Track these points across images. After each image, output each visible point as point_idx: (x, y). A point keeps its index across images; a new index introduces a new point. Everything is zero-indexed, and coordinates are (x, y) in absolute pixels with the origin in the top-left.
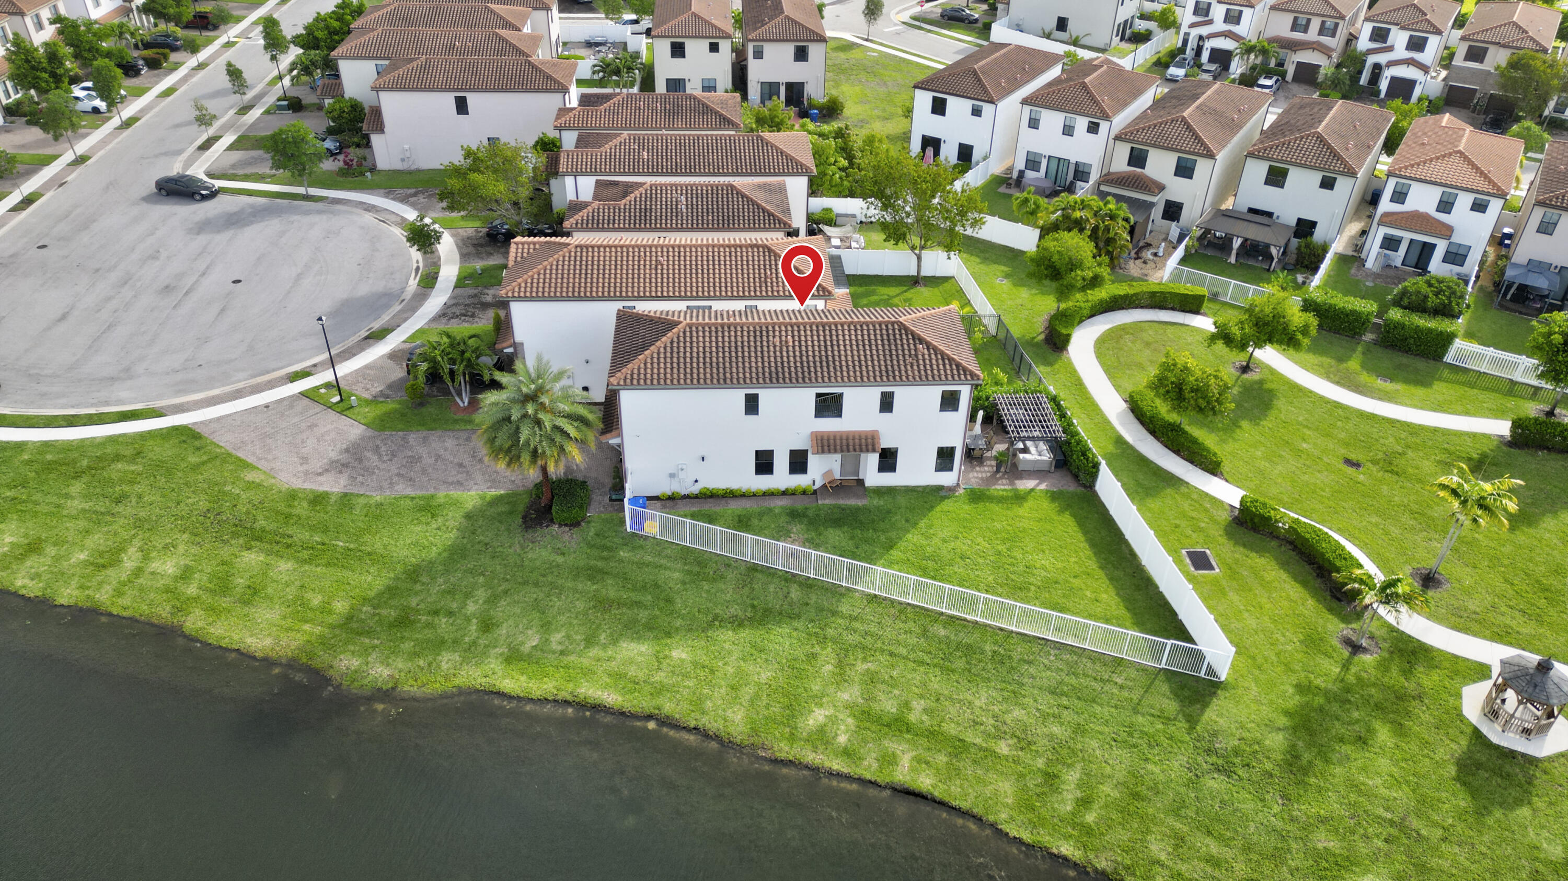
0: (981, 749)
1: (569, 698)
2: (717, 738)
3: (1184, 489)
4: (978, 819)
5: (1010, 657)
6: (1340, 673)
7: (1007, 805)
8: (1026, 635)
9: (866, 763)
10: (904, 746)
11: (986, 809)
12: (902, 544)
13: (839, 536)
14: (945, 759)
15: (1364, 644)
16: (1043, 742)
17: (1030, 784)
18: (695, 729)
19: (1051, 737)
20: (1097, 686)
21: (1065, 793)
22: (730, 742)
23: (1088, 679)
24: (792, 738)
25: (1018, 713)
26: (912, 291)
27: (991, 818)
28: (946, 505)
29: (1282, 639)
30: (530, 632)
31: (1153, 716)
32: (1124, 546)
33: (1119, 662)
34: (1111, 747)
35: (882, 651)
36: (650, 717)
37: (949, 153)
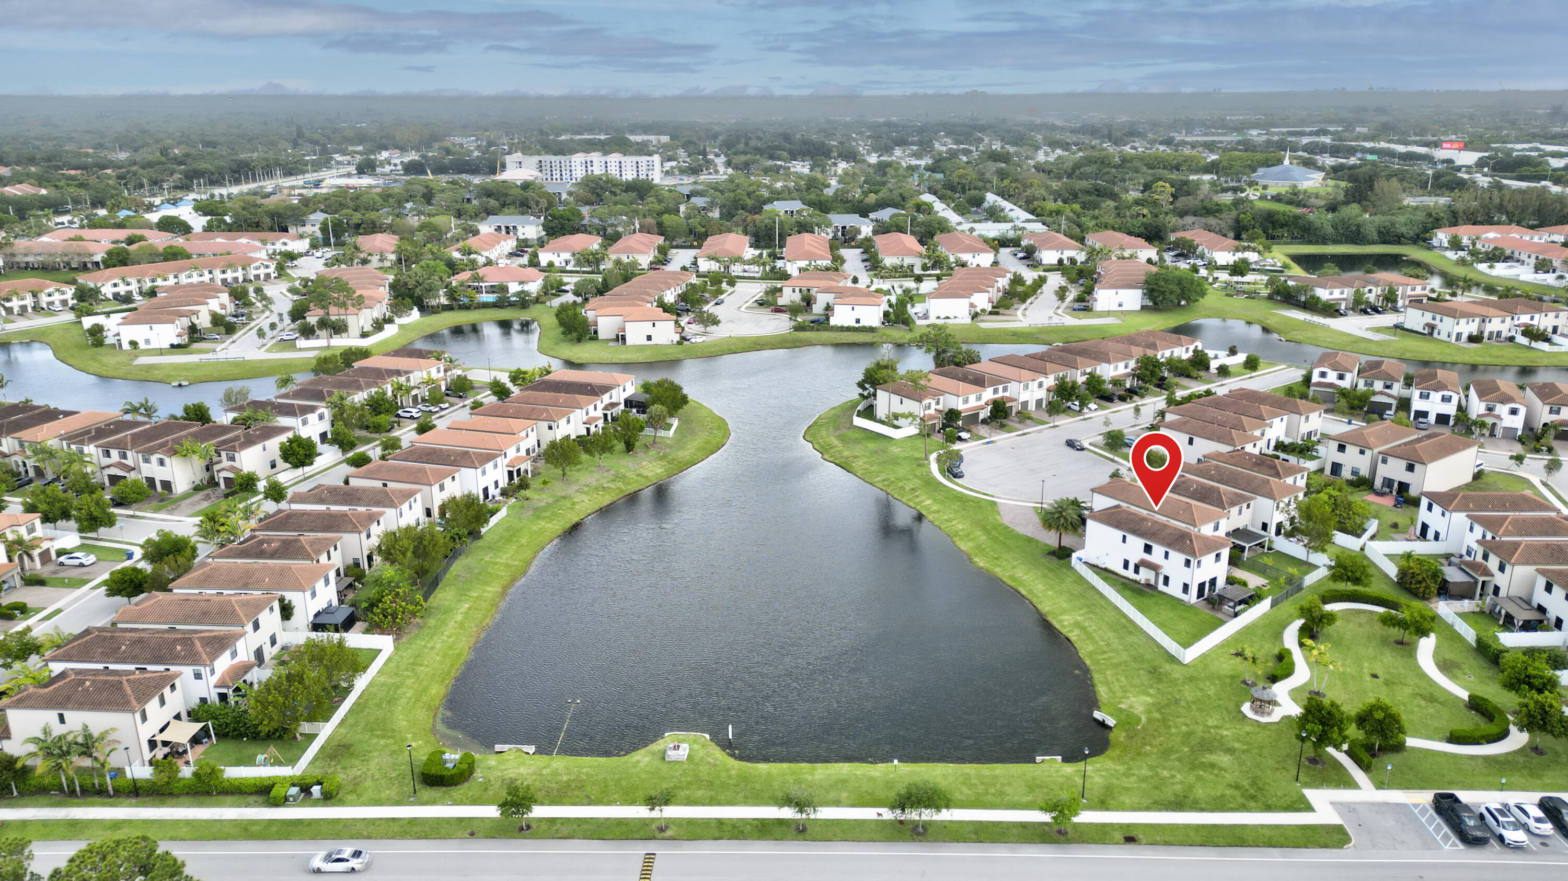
37: (1430, 534)
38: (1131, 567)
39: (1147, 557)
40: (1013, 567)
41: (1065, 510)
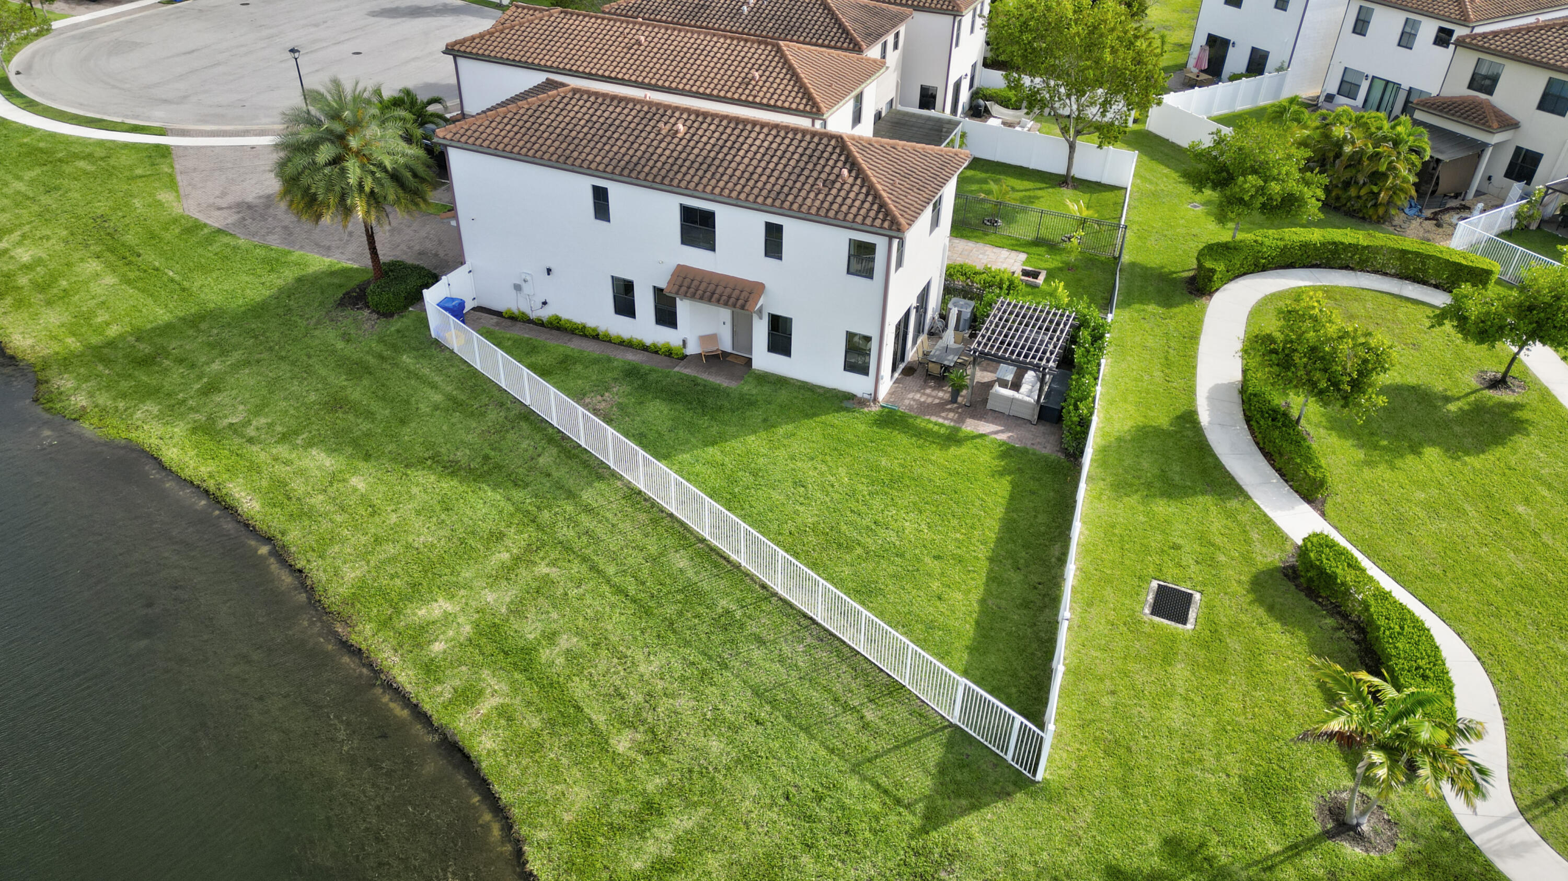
0: (594, 730)
1: (212, 489)
2: (310, 590)
3: (1234, 504)
4: (508, 825)
5: (742, 626)
6: (1277, 854)
7: (557, 823)
8: (791, 606)
9: (439, 688)
10: (504, 687)
11: (529, 814)
12: (729, 446)
13: (661, 412)
14: (536, 723)
15: (1365, 827)
16: (683, 756)
17: (614, 808)
18: (300, 571)
19: (703, 751)
20: (830, 709)
21: (650, 842)
22: (319, 601)
23: (826, 695)
24: (385, 623)
25: (684, 703)
26: (1050, 190)
27: (524, 830)
28: (838, 419)
29: (1210, 762)
30: (241, 407)
31: (878, 786)
32: (1058, 546)
33: (895, 689)
34: (774, 803)
35: (585, 559)
36: (269, 540)
37: (1236, 60)
38: (644, 303)
39: (696, 258)
40: (211, 389)
41: (355, 126)
